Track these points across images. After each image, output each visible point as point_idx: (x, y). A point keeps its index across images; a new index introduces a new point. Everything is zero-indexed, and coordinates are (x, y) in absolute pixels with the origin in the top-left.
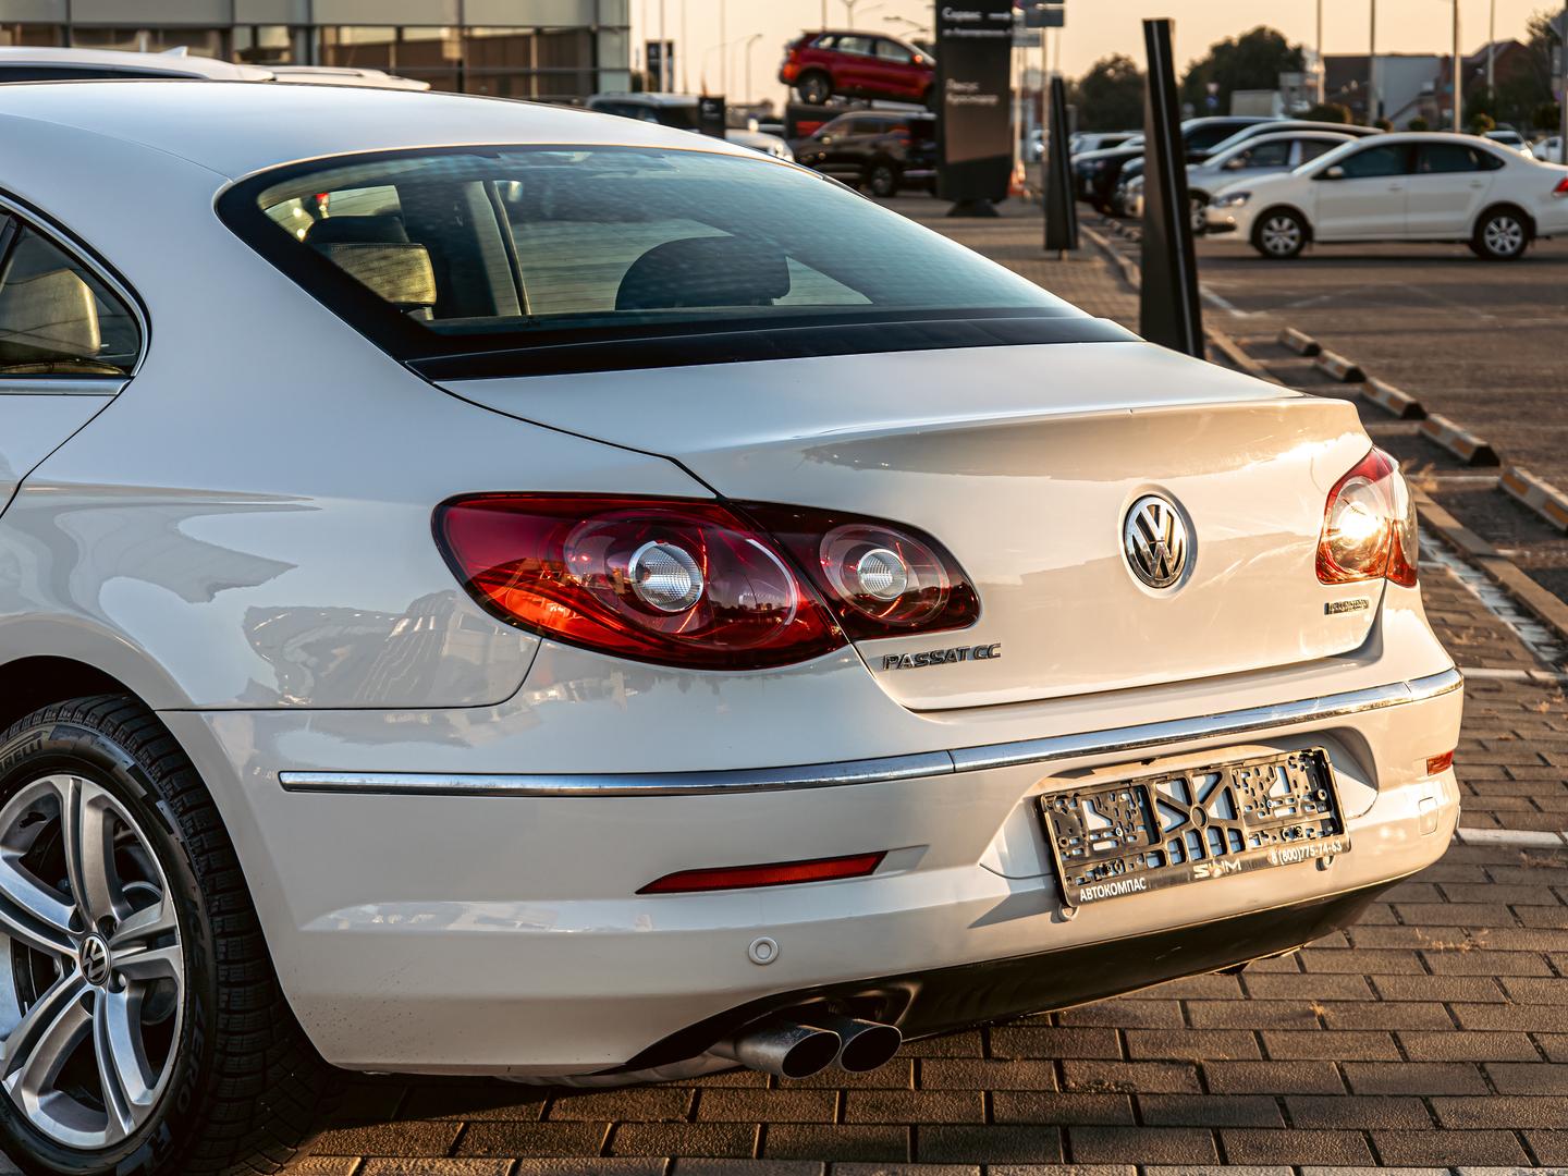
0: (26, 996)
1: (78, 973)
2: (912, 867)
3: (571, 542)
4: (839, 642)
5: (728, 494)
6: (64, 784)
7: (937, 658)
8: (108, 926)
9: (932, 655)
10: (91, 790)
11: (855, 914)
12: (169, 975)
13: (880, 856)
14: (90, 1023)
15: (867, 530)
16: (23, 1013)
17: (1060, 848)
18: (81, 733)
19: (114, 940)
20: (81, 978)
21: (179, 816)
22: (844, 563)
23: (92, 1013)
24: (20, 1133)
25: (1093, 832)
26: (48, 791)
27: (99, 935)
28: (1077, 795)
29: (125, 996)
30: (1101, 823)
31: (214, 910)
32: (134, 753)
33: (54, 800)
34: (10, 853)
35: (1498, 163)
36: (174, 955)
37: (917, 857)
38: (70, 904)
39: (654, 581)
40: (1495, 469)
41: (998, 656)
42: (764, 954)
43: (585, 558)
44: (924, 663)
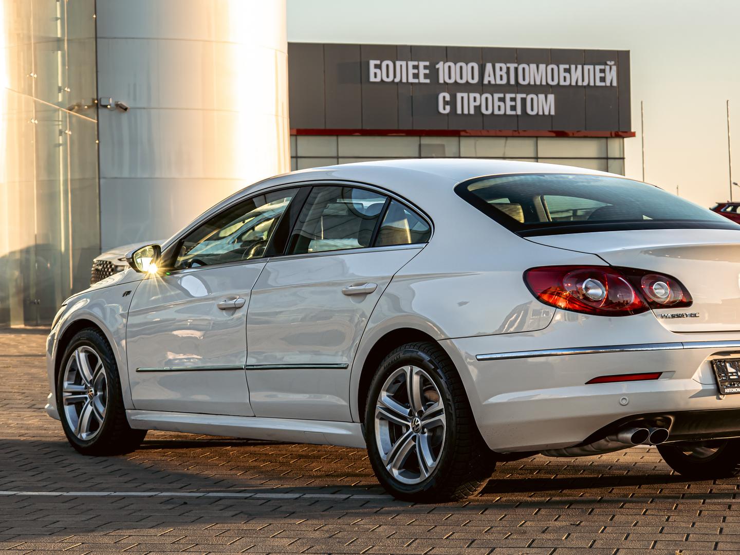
0: (393, 441)
1: (411, 430)
2: (671, 378)
3: (565, 280)
4: (647, 309)
5: (613, 264)
6: (407, 369)
7: (679, 316)
8: (420, 413)
9: (677, 315)
10: (416, 369)
11: (653, 391)
12: (441, 424)
13: (660, 374)
14: (415, 445)
15: (655, 276)
16: (392, 446)
17: (719, 376)
18: (412, 352)
19: (422, 418)
20: (412, 432)
21: (444, 373)
22: (649, 286)
23: (415, 442)
24: (392, 482)
25: (730, 373)
26: (403, 372)
27: (418, 417)
28: (725, 361)
29: (426, 435)
30: (734, 370)
31: (455, 401)
32: (430, 356)
33: (404, 374)
34: (389, 394)
36: (443, 418)
37: (672, 374)
38: (408, 408)
39: (591, 291)
41: (698, 317)
42: (624, 402)
43: (569, 285)
44: (674, 317)
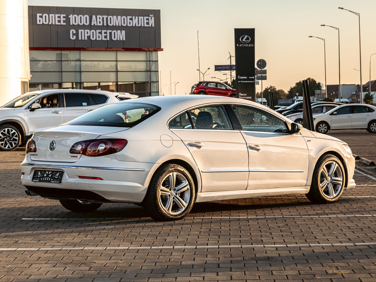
35: (373, 110)
40: (375, 166)
